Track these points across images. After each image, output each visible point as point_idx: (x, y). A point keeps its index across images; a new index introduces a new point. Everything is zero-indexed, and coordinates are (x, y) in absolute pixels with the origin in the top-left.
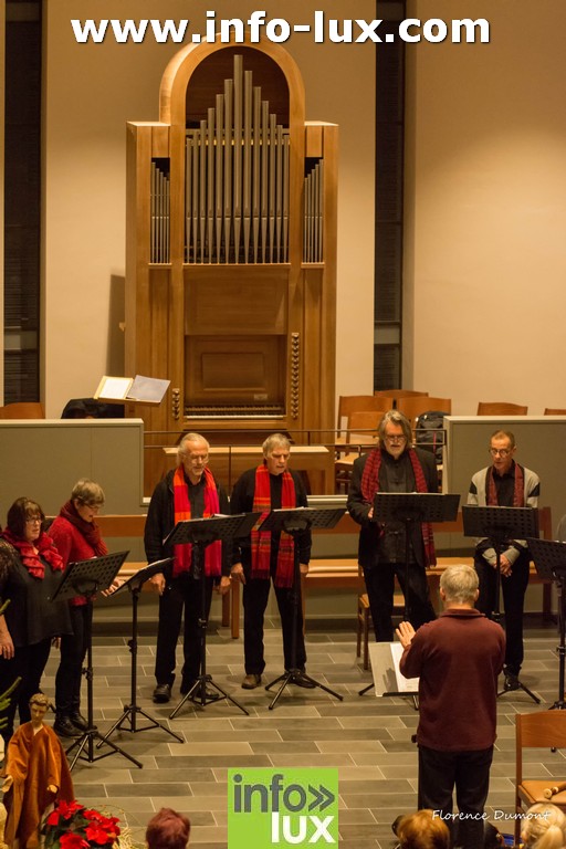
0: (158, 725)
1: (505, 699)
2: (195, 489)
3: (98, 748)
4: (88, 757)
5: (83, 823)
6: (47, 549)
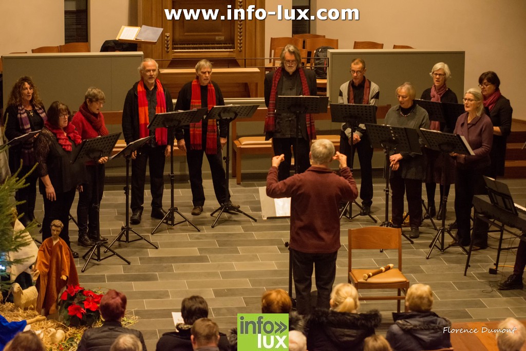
0: (142, 238)
1: (358, 220)
2: (150, 94)
3: (105, 252)
4: (97, 258)
5: (82, 298)
6: (71, 133)
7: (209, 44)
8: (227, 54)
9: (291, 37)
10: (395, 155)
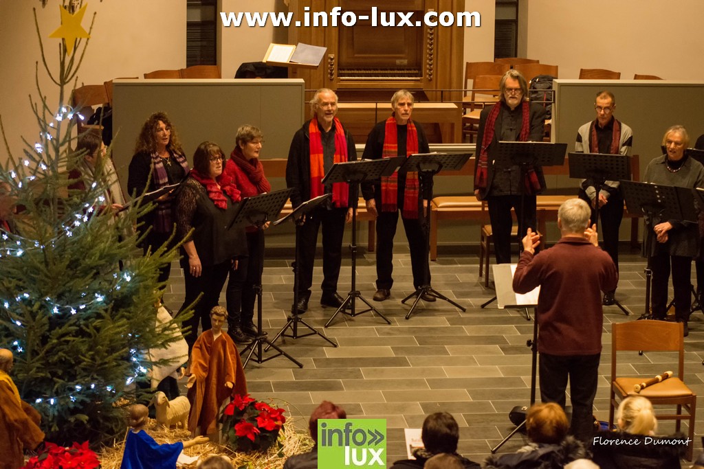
0: (315, 333)
2: (327, 136)
3: (266, 351)
4: (257, 359)
5: (254, 413)
6: (227, 185)
7: (387, 70)
8: (412, 83)
9: (493, 61)
10: (661, 224)
